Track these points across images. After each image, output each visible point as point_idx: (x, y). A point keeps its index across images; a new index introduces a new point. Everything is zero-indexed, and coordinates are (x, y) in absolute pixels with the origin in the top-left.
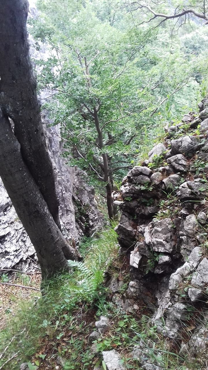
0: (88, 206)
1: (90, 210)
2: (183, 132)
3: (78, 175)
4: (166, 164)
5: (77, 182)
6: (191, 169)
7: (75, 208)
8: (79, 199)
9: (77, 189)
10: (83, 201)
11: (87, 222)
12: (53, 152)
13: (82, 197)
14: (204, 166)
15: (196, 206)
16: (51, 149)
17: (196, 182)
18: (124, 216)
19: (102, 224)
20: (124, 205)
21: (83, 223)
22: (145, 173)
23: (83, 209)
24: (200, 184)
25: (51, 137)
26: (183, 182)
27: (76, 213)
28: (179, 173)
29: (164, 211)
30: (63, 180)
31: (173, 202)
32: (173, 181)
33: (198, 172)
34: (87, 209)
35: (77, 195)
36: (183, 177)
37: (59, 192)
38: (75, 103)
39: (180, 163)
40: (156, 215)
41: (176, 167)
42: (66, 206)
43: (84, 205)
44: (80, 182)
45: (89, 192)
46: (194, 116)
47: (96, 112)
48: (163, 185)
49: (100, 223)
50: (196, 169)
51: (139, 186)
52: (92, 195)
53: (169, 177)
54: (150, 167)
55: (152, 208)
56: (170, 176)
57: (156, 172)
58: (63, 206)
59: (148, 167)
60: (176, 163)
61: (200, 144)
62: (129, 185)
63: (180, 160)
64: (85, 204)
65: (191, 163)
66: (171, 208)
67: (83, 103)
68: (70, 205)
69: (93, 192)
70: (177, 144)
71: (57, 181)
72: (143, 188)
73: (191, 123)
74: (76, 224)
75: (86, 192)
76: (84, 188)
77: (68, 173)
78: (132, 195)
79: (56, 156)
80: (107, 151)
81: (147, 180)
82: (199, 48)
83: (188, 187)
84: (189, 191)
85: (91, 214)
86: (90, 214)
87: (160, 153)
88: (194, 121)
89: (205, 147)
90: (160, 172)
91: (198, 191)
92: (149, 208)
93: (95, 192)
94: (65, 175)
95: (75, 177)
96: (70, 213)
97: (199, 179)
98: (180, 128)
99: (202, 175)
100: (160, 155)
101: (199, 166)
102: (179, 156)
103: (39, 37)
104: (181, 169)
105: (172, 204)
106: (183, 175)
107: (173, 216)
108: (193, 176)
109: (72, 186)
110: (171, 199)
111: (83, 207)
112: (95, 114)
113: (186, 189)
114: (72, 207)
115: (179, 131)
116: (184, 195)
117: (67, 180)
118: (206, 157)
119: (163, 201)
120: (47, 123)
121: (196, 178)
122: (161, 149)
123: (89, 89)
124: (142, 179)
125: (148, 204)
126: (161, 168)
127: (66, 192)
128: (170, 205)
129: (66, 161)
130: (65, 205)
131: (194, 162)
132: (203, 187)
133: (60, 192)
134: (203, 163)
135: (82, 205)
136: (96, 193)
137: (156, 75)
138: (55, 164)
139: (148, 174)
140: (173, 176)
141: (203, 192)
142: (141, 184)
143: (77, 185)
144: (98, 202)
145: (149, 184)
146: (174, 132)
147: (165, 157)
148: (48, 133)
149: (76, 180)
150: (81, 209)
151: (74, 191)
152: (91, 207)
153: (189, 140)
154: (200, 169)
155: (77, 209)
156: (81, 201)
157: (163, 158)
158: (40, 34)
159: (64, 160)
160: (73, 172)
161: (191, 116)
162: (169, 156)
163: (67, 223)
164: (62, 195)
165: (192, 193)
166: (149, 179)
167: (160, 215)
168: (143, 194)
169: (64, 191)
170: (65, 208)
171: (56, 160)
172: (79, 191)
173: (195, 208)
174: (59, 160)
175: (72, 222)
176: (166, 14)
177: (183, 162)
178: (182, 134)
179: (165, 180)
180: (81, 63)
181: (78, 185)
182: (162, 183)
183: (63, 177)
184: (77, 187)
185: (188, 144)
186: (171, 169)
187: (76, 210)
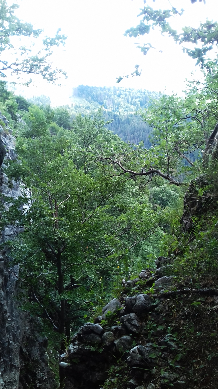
0: (37, 361)
1: (39, 368)
2: (139, 289)
3: (31, 321)
4: (119, 322)
5: (29, 331)
6: (143, 331)
7: (21, 363)
8: (27, 351)
9: (28, 338)
10: (32, 355)
11: (34, 382)
12: (7, 292)
13: (32, 350)
14: (157, 329)
15: (146, 375)
16: (6, 289)
17: (147, 347)
18: (69, 382)
19: (51, 386)
20: (71, 368)
21: (29, 383)
22: (96, 331)
23: (31, 364)
24: (150, 350)
25: (8, 276)
26: (134, 345)
27: (21, 370)
28: (131, 335)
29: (112, 380)
30: (12, 327)
31: (123, 369)
32: (124, 343)
33: (150, 336)
34: (36, 366)
35: (26, 347)
36: (135, 340)
37: (5, 341)
38: (39, 242)
39: (133, 324)
40: (104, 384)
41: (128, 327)
42: (11, 360)
43: (33, 361)
44: (32, 331)
45: (41, 344)
46: (150, 273)
47: (59, 252)
48: (114, 347)
49: (49, 384)
50: (149, 332)
51: (89, 346)
52: (44, 348)
53: (120, 338)
54: (102, 325)
55: (100, 374)
56: (122, 338)
57: (108, 331)
58: (7, 360)
59: (101, 325)
60: (129, 323)
61: (153, 304)
62: (78, 345)
63: (133, 320)
64: (34, 358)
65: (143, 324)
66: (120, 376)
67: (48, 243)
68: (16, 359)
69: (45, 344)
70: (131, 302)
71: (5, 328)
72: (92, 349)
73: (147, 280)
74: (19, 384)
75: (37, 343)
76: (36, 338)
77: (19, 318)
78: (80, 356)
79: (9, 298)
80: (66, 297)
81: (98, 339)
82: (166, 200)
83: (138, 352)
84: (139, 357)
85: (40, 373)
86: (38, 373)
87: (114, 310)
88: (150, 278)
89: (158, 308)
90: (112, 331)
91: (149, 358)
92: (97, 374)
93: (48, 344)
94: (15, 321)
95: (28, 324)
96: (14, 370)
97: (150, 344)
98: (136, 284)
99: (153, 339)
100: (114, 312)
101: (151, 328)
102: (132, 315)
103: (13, 176)
104: (133, 330)
105: (122, 371)
106: (135, 338)
107: (121, 386)
108: (146, 340)
109: (21, 335)
110: (122, 365)
111: (32, 363)
112: (58, 255)
113: (136, 355)
114: (17, 362)
115: (135, 288)
116: (134, 362)
117: (17, 327)
118: (159, 319)
119: (113, 366)
120: (6, 260)
121: (148, 342)
122: (116, 305)
123: (56, 230)
124: (93, 338)
125: (97, 369)
126: (113, 327)
127: (14, 341)
128: (119, 372)
129: (20, 304)
130: (10, 358)
131: (147, 324)
132: (154, 354)
133: (7, 342)
134: (155, 325)
135: (30, 360)
136: (50, 345)
137: (125, 222)
138: (7, 307)
139: (99, 333)
140: (125, 337)
141: (155, 359)
142: (91, 344)
143: (28, 334)
144: (50, 357)
145: (100, 345)
146: (130, 287)
147: (118, 314)
148: (5, 271)
149: (27, 328)
150: (28, 364)
151: (23, 341)
152: (40, 364)
153: (143, 299)
154: (152, 331)
155: (24, 364)
156: (30, 355)
157: (116, 316)
158: (15, 174)
159: (18, 303)
160: (26, 317)
161: (147, 273)
162: (123, 314)
163: (9, 382)
164: (9, 345)
165: (142, 360)
166: (100, 339)
167: (107, 384)
168: (92, 356)
169: (11, 340)
170: (9, 363)
171: (9, 301)
172: (29, 342)
173: (145, 377)
174: (12, 303)
175: (15, 381)
176: (135, 171)
177: (136, 323)
178: (137, 291)
179: (116, 342)
180: (51, 204)
181: (30, 334)
182: (113, 344)
183: (13, 323)
184: (27, 336)
185: (142, 303)
186: (123, 329)
187: (22, 366)
